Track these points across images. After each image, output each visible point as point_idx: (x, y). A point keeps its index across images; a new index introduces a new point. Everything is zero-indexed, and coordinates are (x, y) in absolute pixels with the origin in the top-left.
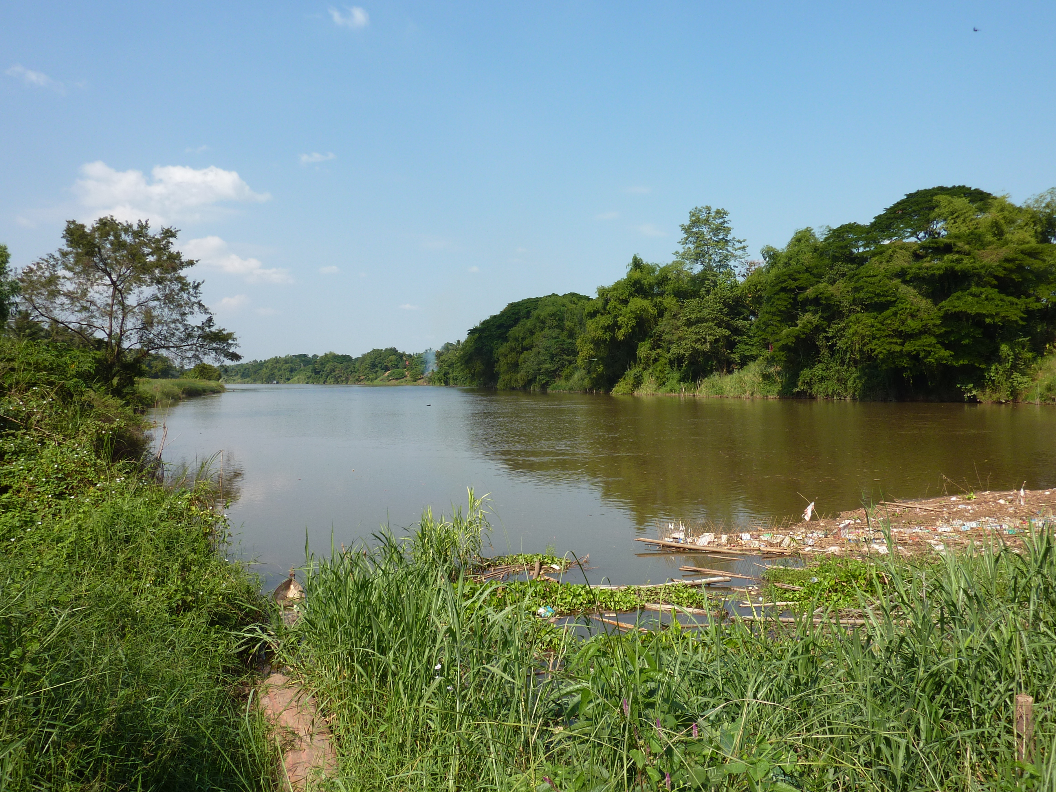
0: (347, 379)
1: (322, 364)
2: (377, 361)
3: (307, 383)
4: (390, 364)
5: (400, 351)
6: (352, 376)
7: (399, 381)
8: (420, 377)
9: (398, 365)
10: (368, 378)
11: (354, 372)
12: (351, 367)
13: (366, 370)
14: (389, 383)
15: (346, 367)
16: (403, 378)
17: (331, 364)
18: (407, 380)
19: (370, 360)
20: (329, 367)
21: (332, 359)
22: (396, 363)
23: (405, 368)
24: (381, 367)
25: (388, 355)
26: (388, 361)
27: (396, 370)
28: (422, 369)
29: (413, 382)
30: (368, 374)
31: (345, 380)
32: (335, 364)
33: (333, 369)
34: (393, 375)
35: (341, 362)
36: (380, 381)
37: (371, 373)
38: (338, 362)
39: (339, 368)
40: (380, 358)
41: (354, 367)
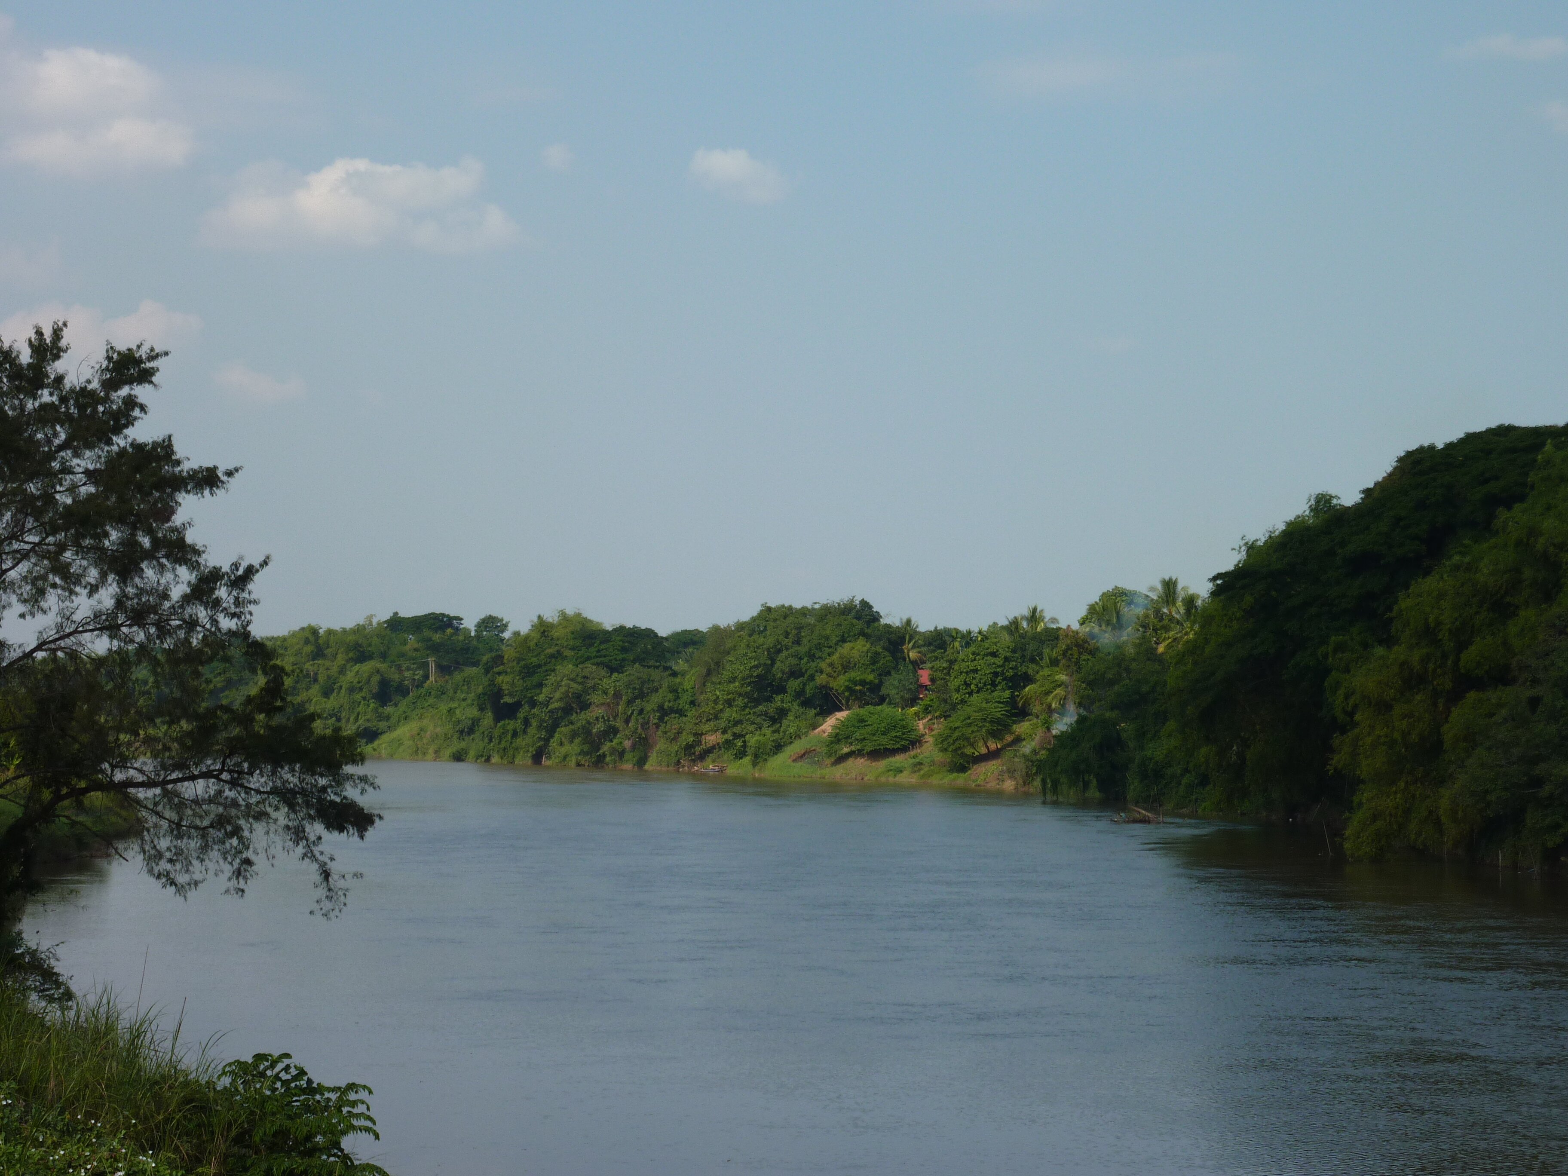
0: (643, 746)
1: (528, 671)
2: (781, 666)
3: (458, 757)
4: (840, 683)
6: (665, 733)
7: (883, 764)
8: (984, 751)
9: (881, 683)
10: (739, 743)
11: (672, 710)
12: (661, 691)
13: (729, 703)
14: (838, 775)
15: (635, 689)
16: (904, 749)
17: (566, 669)
18: (920, 764)
19: (751, 658)
20: (559, 685)
21: (573, 649)
22: (870, 677)
23: (913, 701)
24: (799, 694)
25: (834, 639)
26: (831, 665)
27: (871, 708)
28: (997, 711)
29: (951, 771)
30: (737, 723)
31: (634, 748)
32: (586, 672)
33: (578, 697)
34: (857, 735)
35: (614, 664)
36: (794, 761)
37: (752, 717)
38: (599, 660)
39: (605, 692)
40: (796, 648)
41: (674, 690)
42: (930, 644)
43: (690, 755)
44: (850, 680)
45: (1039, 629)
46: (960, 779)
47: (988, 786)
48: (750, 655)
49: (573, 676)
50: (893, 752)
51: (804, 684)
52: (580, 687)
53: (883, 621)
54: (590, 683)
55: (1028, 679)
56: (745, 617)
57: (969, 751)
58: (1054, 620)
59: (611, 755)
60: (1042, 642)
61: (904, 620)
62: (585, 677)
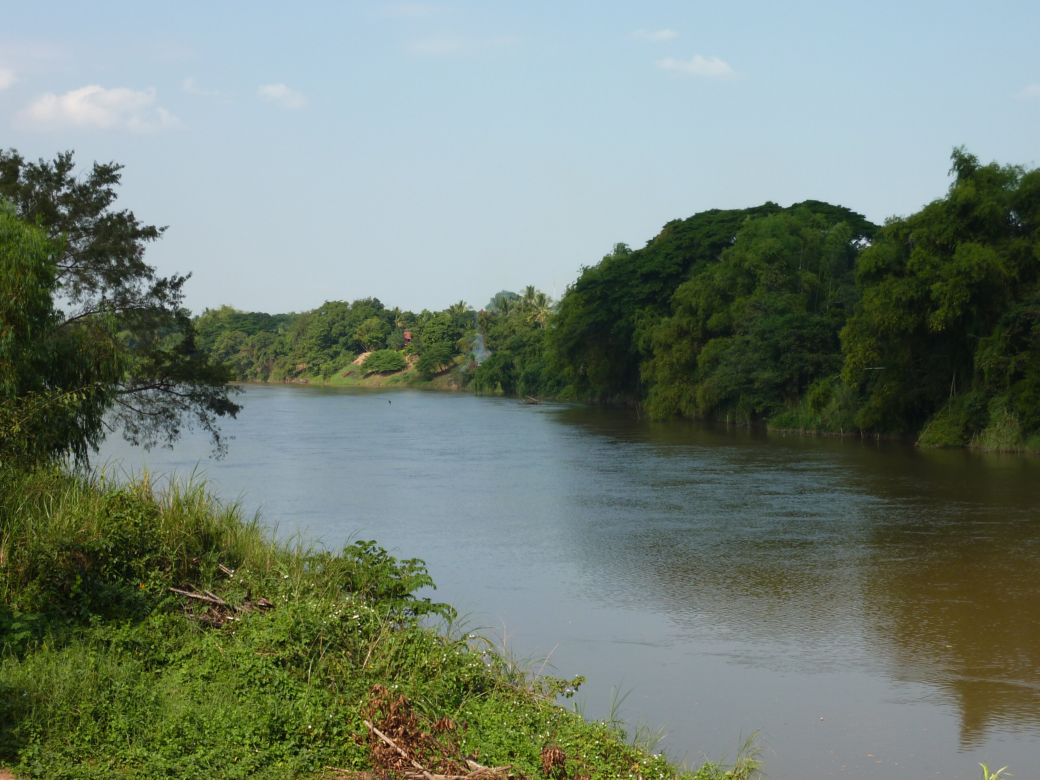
0: (266, 371)
1: (207, 335)
2: (336, 330)
4: (366, 338)
5: (389, 306)
6: (278, 364)
7: (389, 378)
8: (439, 370)
9: (386, 339)
10: (316, 368)
11: (281, 353)
12: (275, 344)
13: (310, 349)
14: (367, 384)
15: (262, 342)
16: (399, 370)
17: (226, 333)
18: (408, 377)
19: (321, 327)
20: (222, 342)
21: (229, 323)
22: (381, 335)
23: (402, 347)
24: (345, 344)
25: (362, 317)
26: (361, 329)
27: (382, 350)
28: (446, 351)
29: (424, 381)
30: (314, 359)
31: (262, 371)
32: (236, 335)
33: (232, 347)
34: (376, 364)
35: (250, 331)
36: (344, 377)
37: (322, 356)
38: (243, 329)
39: (247, 345)
40: (343, 322)
41: (281, 343)
42: (407, 319)
43: (291, 374)
44: (370, 337)
45: (464, 311)
46: (429, 384)
47: (443, 387)
48: (320, 325)
49: (230, 337)
50: (394, 372)
51: (347, 340)
52: (233, 342)
53: (385, 308)
54: (238, 340)
55: (460, 335)
56: (317, 307)
57: (432, 371)
58: (471, 307)
59: (251, 375)
60: (466, 318)
61: (395, 308)
62: (235, 337)
